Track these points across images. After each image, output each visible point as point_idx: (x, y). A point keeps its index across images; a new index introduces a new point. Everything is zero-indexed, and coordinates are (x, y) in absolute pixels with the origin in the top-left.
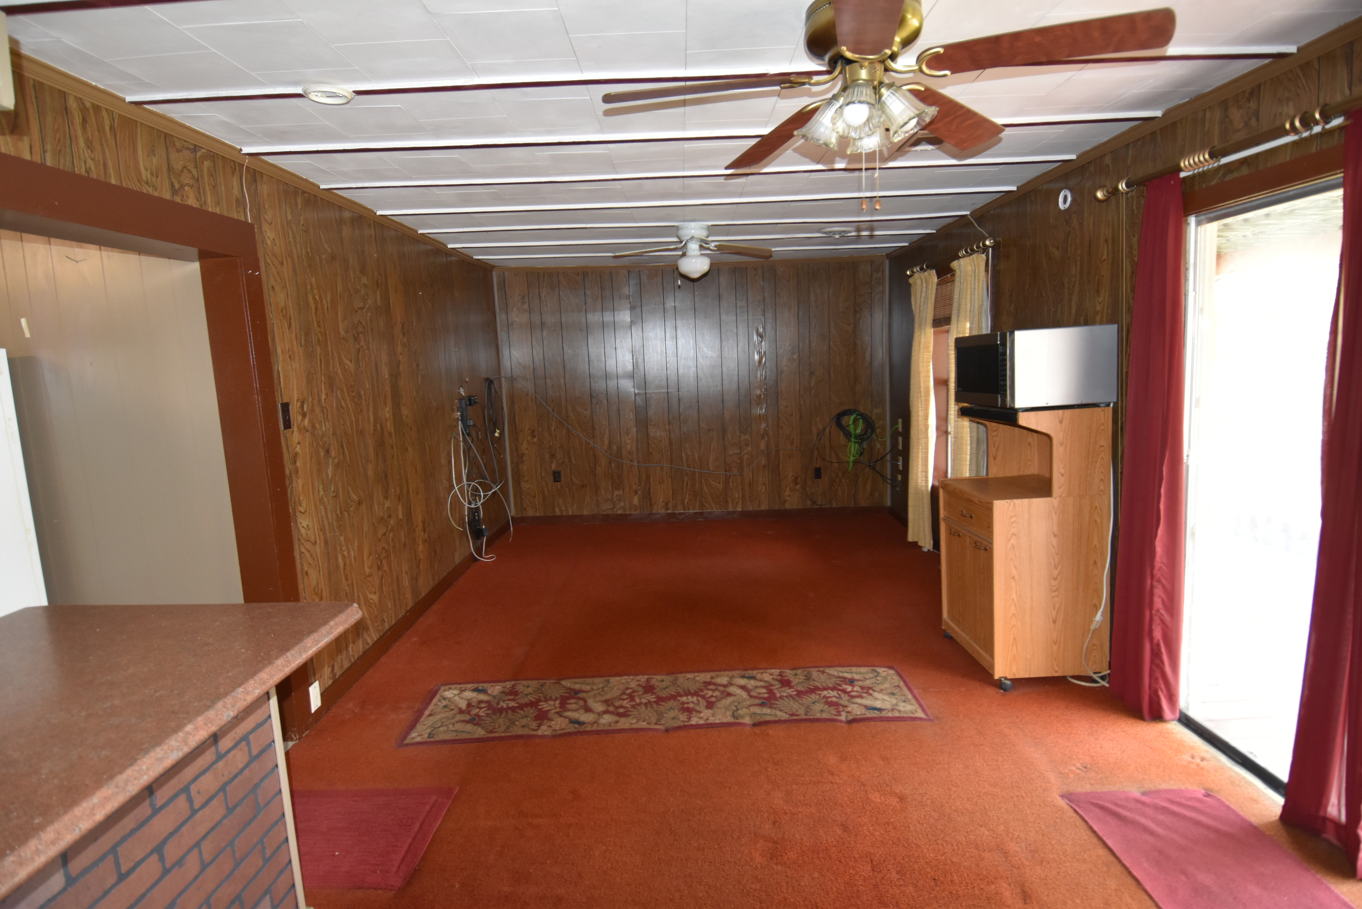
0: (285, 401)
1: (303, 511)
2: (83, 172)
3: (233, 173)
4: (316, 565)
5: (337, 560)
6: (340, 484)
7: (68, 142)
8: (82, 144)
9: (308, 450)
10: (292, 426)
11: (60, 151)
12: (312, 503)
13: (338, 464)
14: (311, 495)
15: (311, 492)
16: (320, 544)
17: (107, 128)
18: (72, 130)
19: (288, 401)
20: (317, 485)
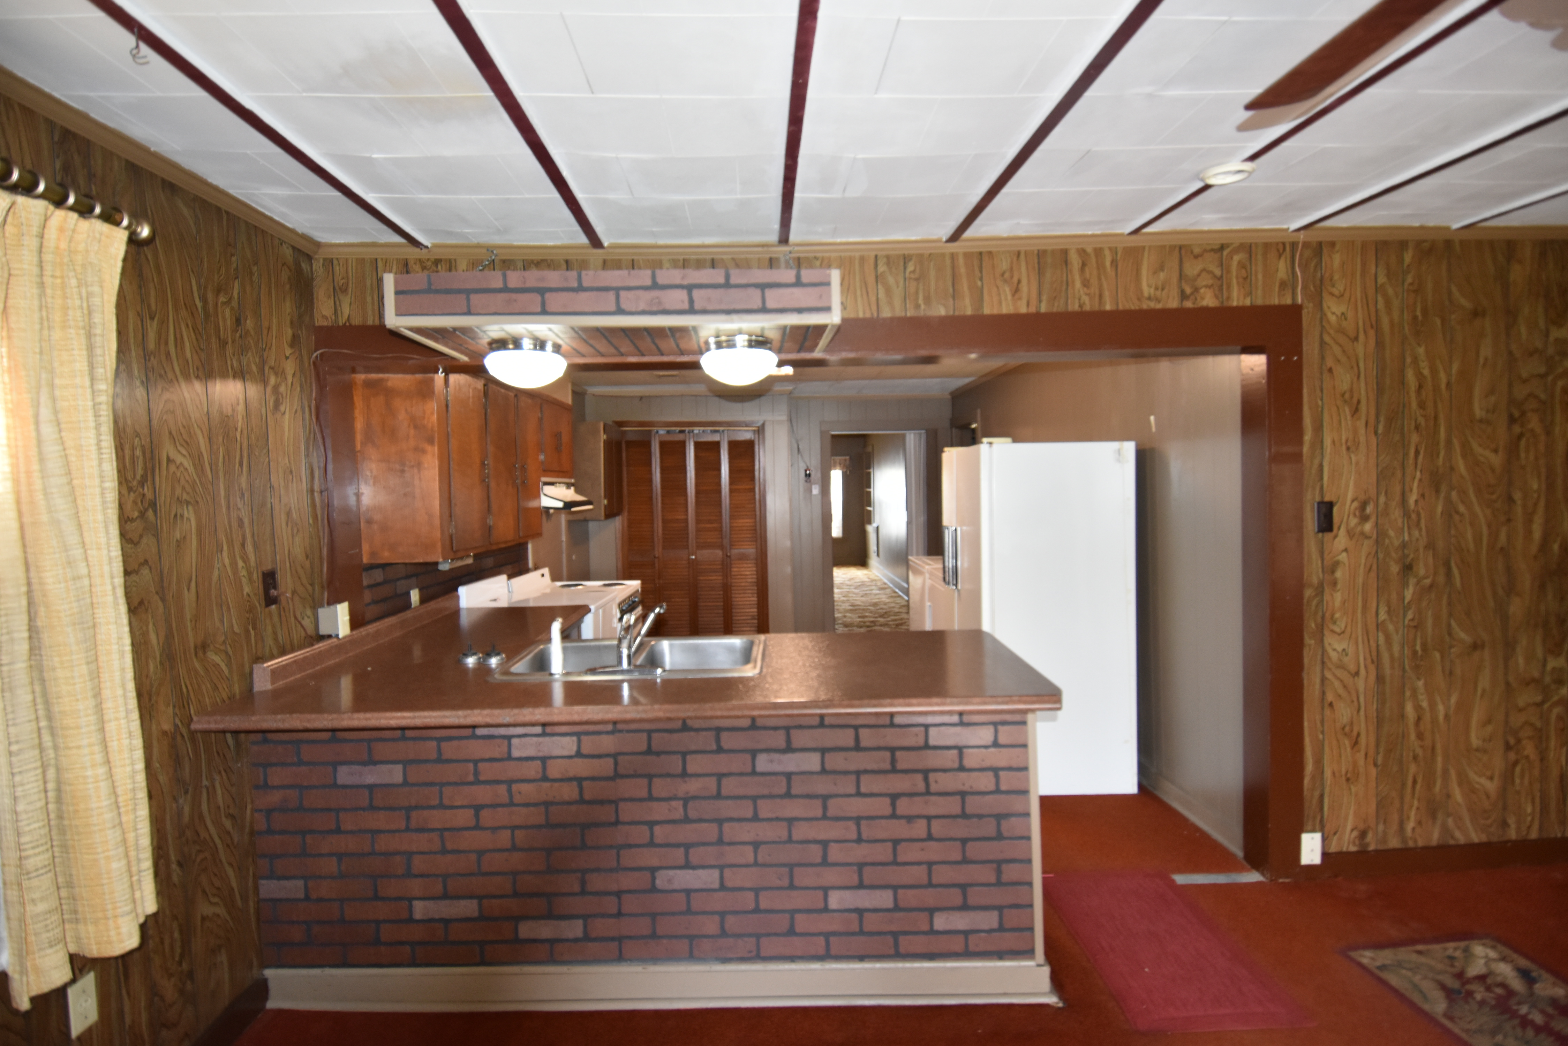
0: (1327, 499)
1: (1338, 630)
2: (1076, 308)
3: (1280, 256)
4: (1353, 701)
5: (1402, 706)
6: (1430, 613)
7: (1064, 287)
8: (1078, 284)
9: (1363, 561)
10: (1335, 527)
11: (1055, 297)
12: (1360, 625)
13: (1431, 586)
14: (1359, 615)
15: (1359, 610)
16: (1367, 678)
17: (1108, 263)
18: (1069, 277)
19: (1334, 499)
20: (1374, 605)
